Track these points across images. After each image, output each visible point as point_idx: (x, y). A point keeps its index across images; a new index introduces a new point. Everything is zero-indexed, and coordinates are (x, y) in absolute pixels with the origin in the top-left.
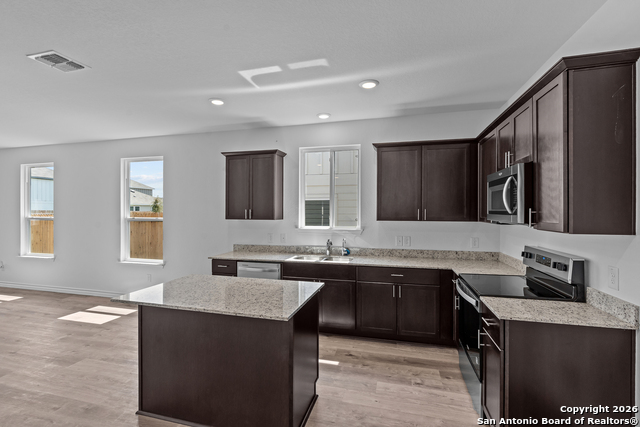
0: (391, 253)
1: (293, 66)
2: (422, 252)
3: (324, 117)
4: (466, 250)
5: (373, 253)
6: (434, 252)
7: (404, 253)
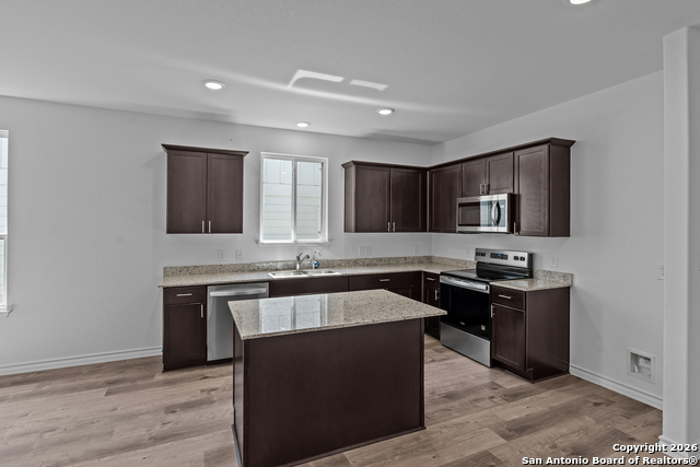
0: (356, 263)
1: (355, 82)
2: (381, 259)
3: (302, 126)
4: (411, 255)
5: (340, 265)
6: (390, 259)
7: (367, 262)
